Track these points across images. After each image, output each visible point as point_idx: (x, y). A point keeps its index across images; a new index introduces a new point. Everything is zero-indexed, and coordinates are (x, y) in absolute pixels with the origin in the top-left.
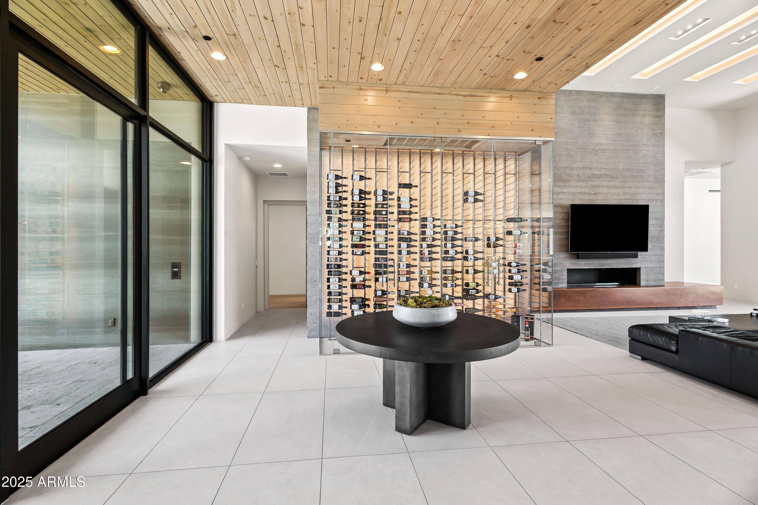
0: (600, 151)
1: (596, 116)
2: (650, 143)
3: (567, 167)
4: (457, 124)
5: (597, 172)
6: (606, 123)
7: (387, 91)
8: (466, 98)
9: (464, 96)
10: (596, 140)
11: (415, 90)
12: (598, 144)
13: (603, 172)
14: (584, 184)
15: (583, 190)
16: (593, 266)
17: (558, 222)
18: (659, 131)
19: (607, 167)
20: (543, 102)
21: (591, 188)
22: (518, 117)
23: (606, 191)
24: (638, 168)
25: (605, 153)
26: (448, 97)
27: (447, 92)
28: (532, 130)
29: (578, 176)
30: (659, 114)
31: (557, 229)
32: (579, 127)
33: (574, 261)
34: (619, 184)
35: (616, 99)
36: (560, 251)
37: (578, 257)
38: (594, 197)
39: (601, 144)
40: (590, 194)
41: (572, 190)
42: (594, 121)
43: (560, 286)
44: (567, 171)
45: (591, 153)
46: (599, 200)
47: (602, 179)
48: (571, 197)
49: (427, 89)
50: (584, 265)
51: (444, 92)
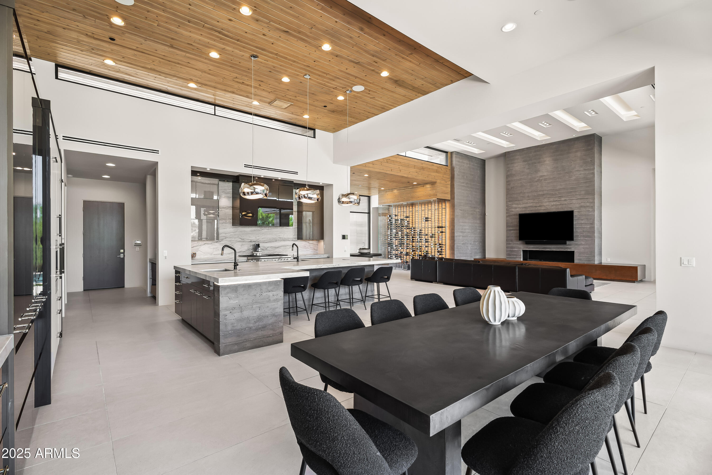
0: (543, 180)
1: (540, 160)
2: (582, 169)
3: (520, 193)
5: (541, 193)
6: (548, 162)
7: (392, 191)
8: (411, 189)
10: (540, 174)
11: (398, 189)
12: (541, 176)
13: (545, 192)
14: (532, 201)
15: (531, 204)
16: (539, 249)
17: (515, 223)
18: (590, 160)
19: (548, 189)
21: (537, 203)
22: (426, 193)
23: (547, 204)
24: (572, 186)
25: (547, 180)
28: (430, 196)
29: (528, 196)
30: (590, 148)
31: (515, 227)
32: (528, 169)
33: (526, 246)
34: (557, 199)
35: (554, 146)
36: (517, 240)
37: (527, 243)
38: (539, 208)
39: (544, 175)
40: (536, 207)
41: (524, 206)
42: (539, 162)
43: (517, 259)
44: (521, 195)
45: (536, 182)
46: (542, 210)
47: (544, 197)
48: (523, 210)
49: (401, 189)
50: (533, 248)
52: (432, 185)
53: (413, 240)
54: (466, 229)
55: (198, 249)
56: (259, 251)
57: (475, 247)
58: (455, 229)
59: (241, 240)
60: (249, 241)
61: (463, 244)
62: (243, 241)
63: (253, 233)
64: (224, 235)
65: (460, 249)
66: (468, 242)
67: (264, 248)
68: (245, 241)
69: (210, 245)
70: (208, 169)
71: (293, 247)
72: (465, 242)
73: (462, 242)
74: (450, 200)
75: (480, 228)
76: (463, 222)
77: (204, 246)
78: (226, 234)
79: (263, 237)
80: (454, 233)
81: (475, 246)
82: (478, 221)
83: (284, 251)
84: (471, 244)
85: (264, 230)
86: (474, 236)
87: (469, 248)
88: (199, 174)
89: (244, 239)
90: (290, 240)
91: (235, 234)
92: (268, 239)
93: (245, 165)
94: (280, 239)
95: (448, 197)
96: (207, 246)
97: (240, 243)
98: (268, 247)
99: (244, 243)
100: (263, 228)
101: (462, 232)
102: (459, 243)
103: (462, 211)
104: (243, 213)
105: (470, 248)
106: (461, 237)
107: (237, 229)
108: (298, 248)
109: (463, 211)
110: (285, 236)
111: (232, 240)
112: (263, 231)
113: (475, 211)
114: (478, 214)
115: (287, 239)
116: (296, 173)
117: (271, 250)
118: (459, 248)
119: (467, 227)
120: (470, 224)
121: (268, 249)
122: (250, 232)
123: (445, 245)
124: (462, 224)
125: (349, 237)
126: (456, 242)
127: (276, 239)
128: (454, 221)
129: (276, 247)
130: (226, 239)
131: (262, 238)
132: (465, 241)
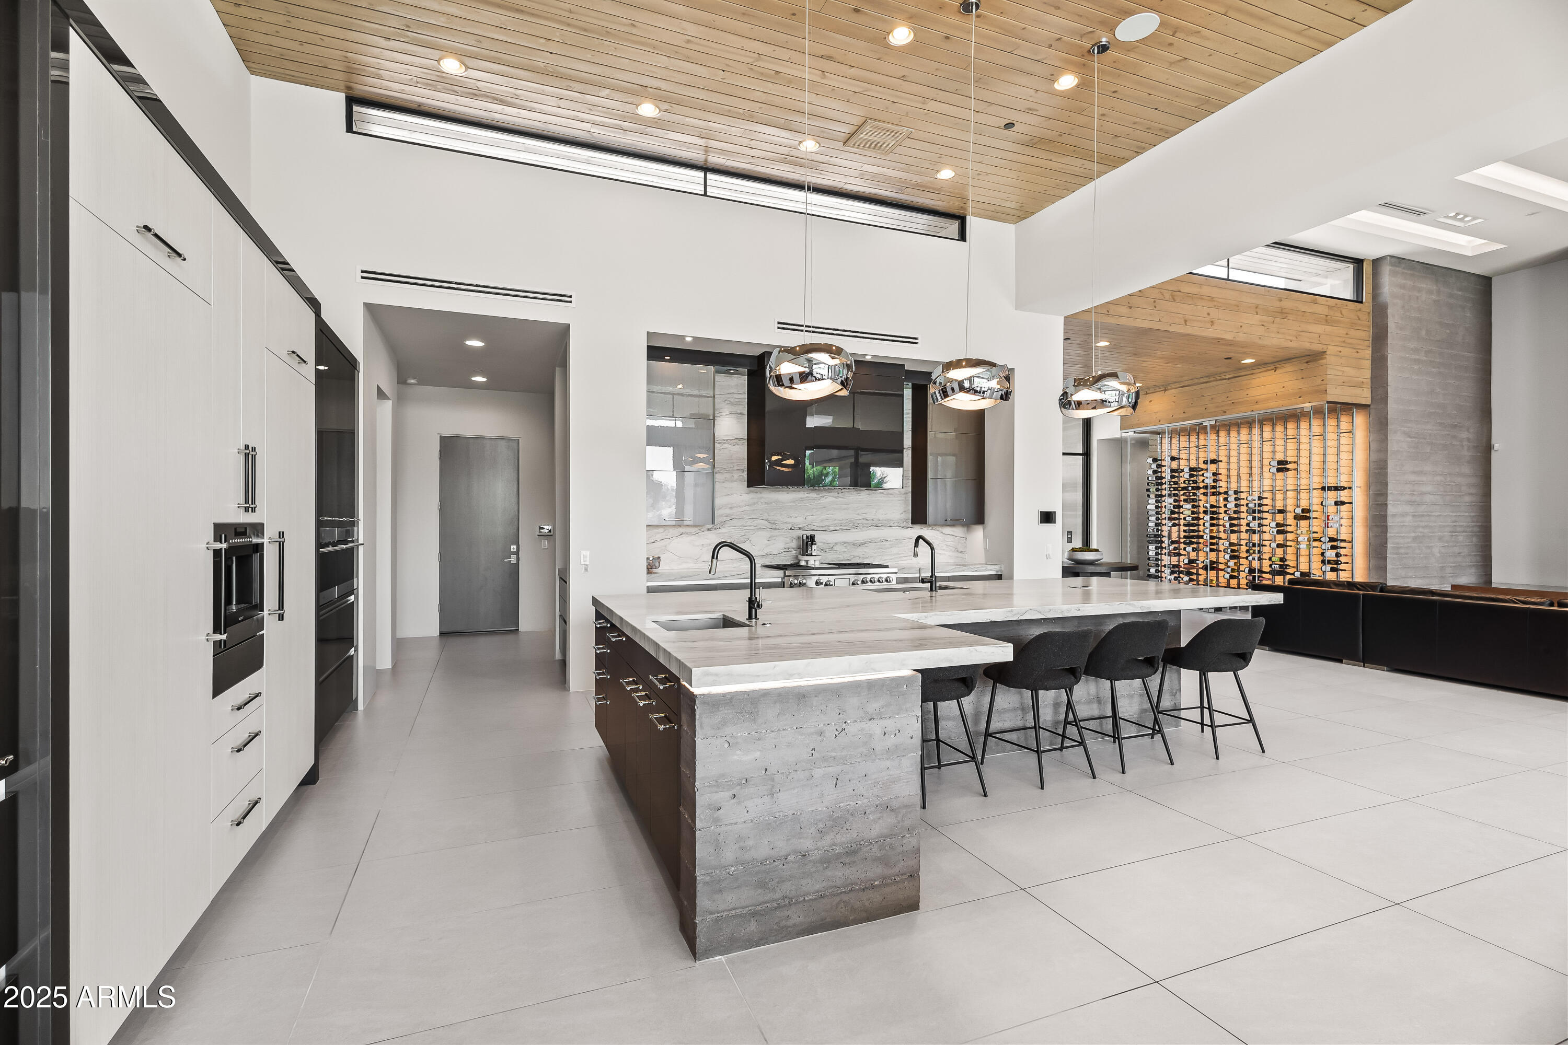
4: (1222, 406)
7: (1165, 390)
8: (1231, 381)
9: (1229, 379)
11: (1187, 384)
20: (1312, 365)
22: (1283, 387)
26: (1215, 383)
27: (1212, 379)
28: (1300, 397)
49: (1196, 381)
51: (1210, 380)
52: (1307, 362)
53: (1232, 525)
54: (1422, 494)
55: (665, 546)
56: (813, 554)
57: (1457, 550)
58: (1389, 492)
59: (768, 525)
60: (789, 526)
61: (1415, 538)
62: (774, 526)
63: (799, 506)
64: (728, 511)
65: (1407, 554)
66: (1433, 533)
67: (825, 546)
68: (777, 527)
69: (693, 537)
70: (689, 339)
71: (916, 544)
72: (1421, 532)
73: (1413, 535)
74: (1369, 406)
75: (1473, 491)
76: (1414, 473)
77: (680, 539)
78: (731, 508)
79: (823, 517)
80: (1386, 504)
81: (1455, 546)
82: (1466, 469)
83: (876, 554)
84: (1441, 539)
85: (826, 498)
86: (1451, 514)
87: (1436, 551)
88: (669, 358)
89: (776, 522)
90: (892, 524)
91: (753, 510)
92: (835, 522)
93: (779, 323)
94: (866, 522)
95: (1365, 396)
96: (686, 539)
97: (766, 534)
98: (836, 544)
99: (776, 533)
100: (823, 495)
101: (1411, 503)
102: (1403, 537)
103: (1411, 437)
104: (774, 458)
105: (1439, 553)
106: (1409, 518)
107: (759, 495)
108: (932, 549)
109: (1414, 437)
110: (881, 515)
111: (747, 524)
112: (823, 501)
113: (1454, 437)
114: (1466, 448)
115: (885, 522)
116: (912, 340)
117: (843, 550)
118: (1403, 551)
119: (1429, 488)
120: (1439, 478)
121: (835, 548)
122: (790, 504)
123: (1352, 542)
124: (1412, 477)
125: (1059, 517)
126: (1390, 533)
127: (858, 521)
128: (1386, 468)
129: (856, 542)
130: (731, 521)
131: (822, 521)
132: (1421, 530)
